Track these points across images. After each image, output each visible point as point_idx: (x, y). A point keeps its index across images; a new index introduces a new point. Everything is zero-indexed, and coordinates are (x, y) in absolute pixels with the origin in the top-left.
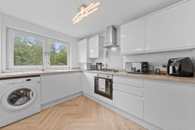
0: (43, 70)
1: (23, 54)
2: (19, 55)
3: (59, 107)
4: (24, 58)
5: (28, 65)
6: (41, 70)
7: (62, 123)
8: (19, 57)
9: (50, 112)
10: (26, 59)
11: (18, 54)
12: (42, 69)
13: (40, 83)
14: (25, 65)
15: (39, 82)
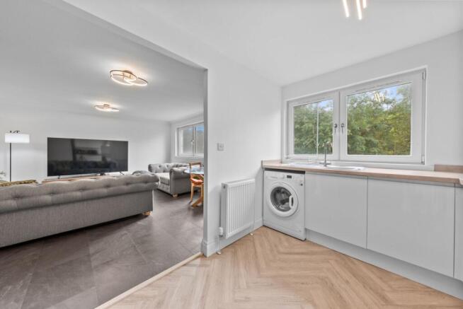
0: (326, 164)
1: (371, 130)
2: (364, 134)
3: (336, 261)
4: (373, 139)
5: (380, 153)
6: (321, 163)
7: (303, 283)
8: (363, 138)
9: (313, 253)
10: (376, 141)
11: (360, 134)
12: (323, 162)
13: (302, 187)
14: (375, 153)
15: (302, 185)
